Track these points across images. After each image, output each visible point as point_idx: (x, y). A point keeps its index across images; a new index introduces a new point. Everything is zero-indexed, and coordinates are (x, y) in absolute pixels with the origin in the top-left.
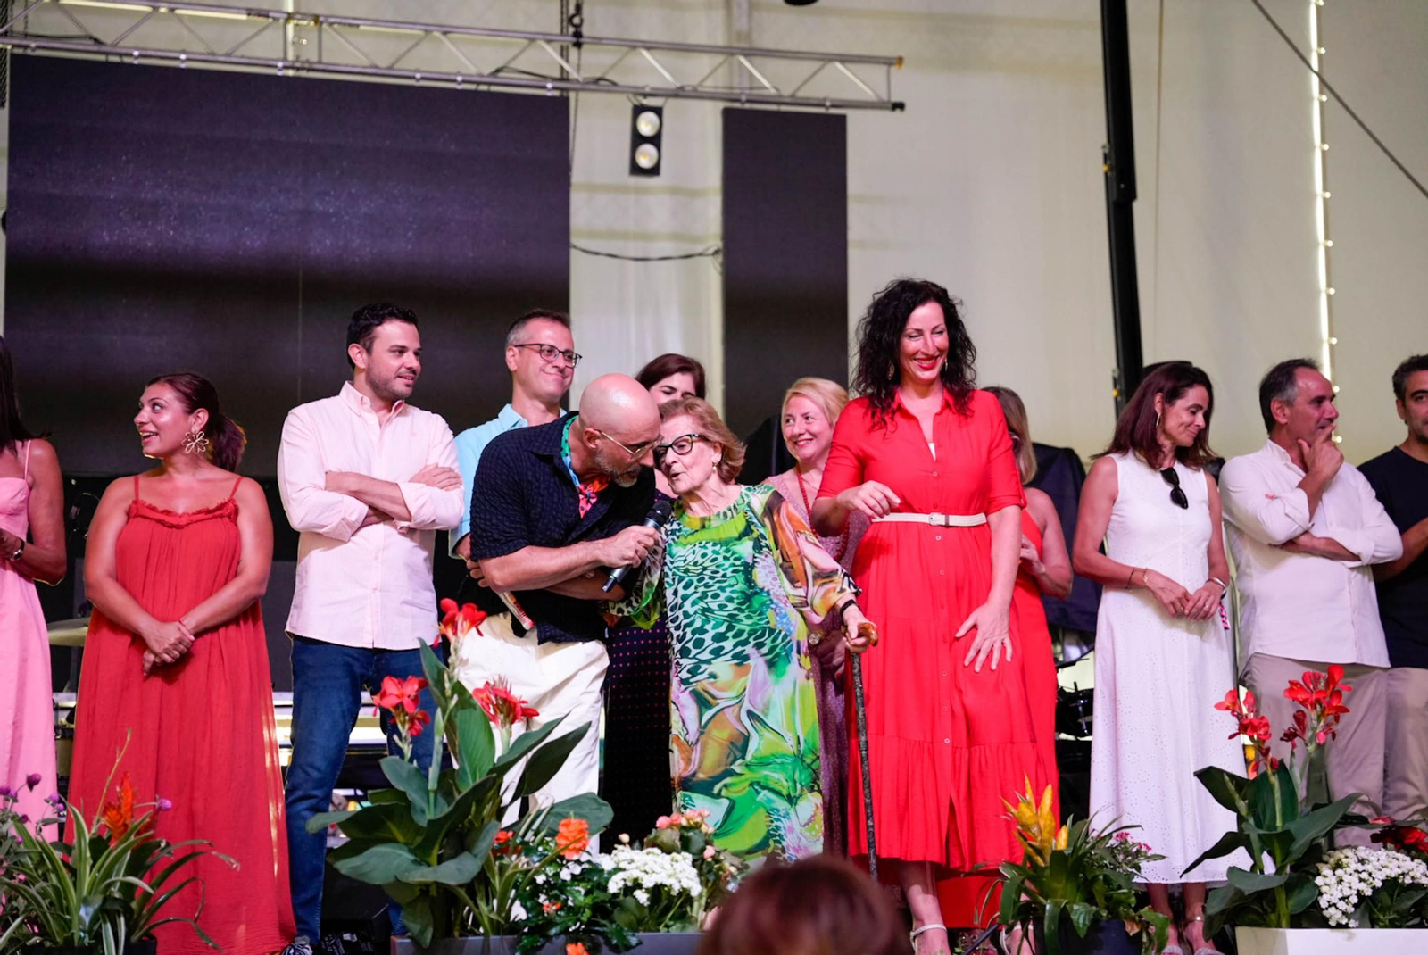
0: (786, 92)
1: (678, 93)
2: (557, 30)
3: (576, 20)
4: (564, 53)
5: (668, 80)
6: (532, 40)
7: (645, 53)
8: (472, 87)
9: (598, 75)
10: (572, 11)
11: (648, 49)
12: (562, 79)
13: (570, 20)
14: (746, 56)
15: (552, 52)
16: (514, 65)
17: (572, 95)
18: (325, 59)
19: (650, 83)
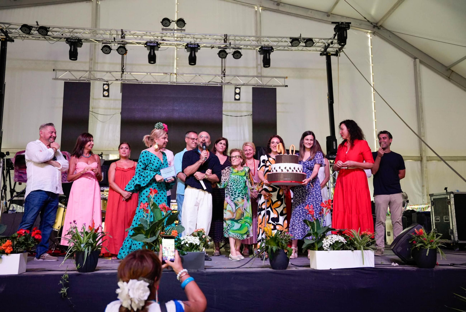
0: (265, 84)
1: (244, 85)
2: (221, 74)
3: (224, 72)
4: (222, 78)
5: (242, 82)
6: (216, 76)
7: (237, 77)
8: (204, 85)
9: (228, 82)
10: (223, 70)
11: (238, 77)
12: (221, 83)
13: (223, 72)
14: (257, 77)
15: (220, 78)
16: (212, 81)
17: (223, 86)
18: (177, 81)
19: (238, 83)
